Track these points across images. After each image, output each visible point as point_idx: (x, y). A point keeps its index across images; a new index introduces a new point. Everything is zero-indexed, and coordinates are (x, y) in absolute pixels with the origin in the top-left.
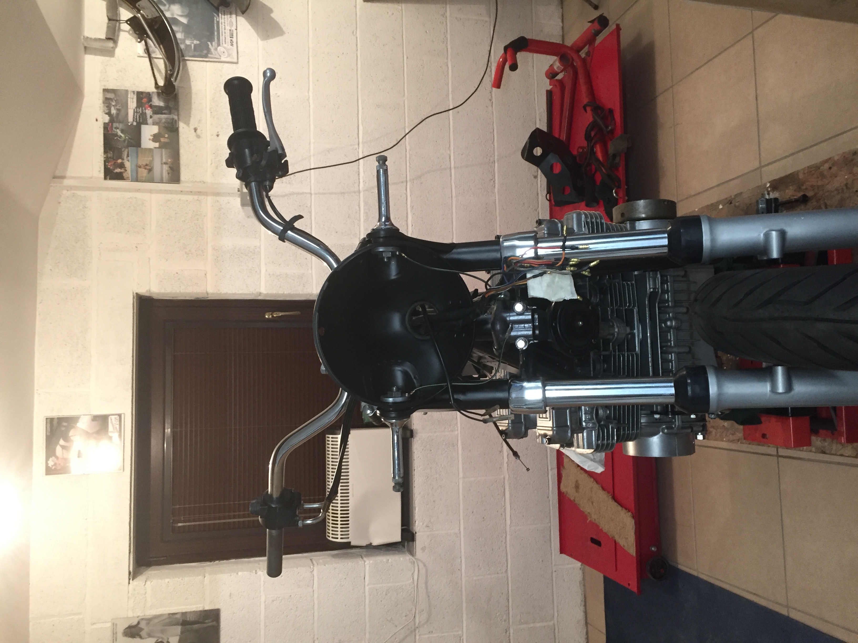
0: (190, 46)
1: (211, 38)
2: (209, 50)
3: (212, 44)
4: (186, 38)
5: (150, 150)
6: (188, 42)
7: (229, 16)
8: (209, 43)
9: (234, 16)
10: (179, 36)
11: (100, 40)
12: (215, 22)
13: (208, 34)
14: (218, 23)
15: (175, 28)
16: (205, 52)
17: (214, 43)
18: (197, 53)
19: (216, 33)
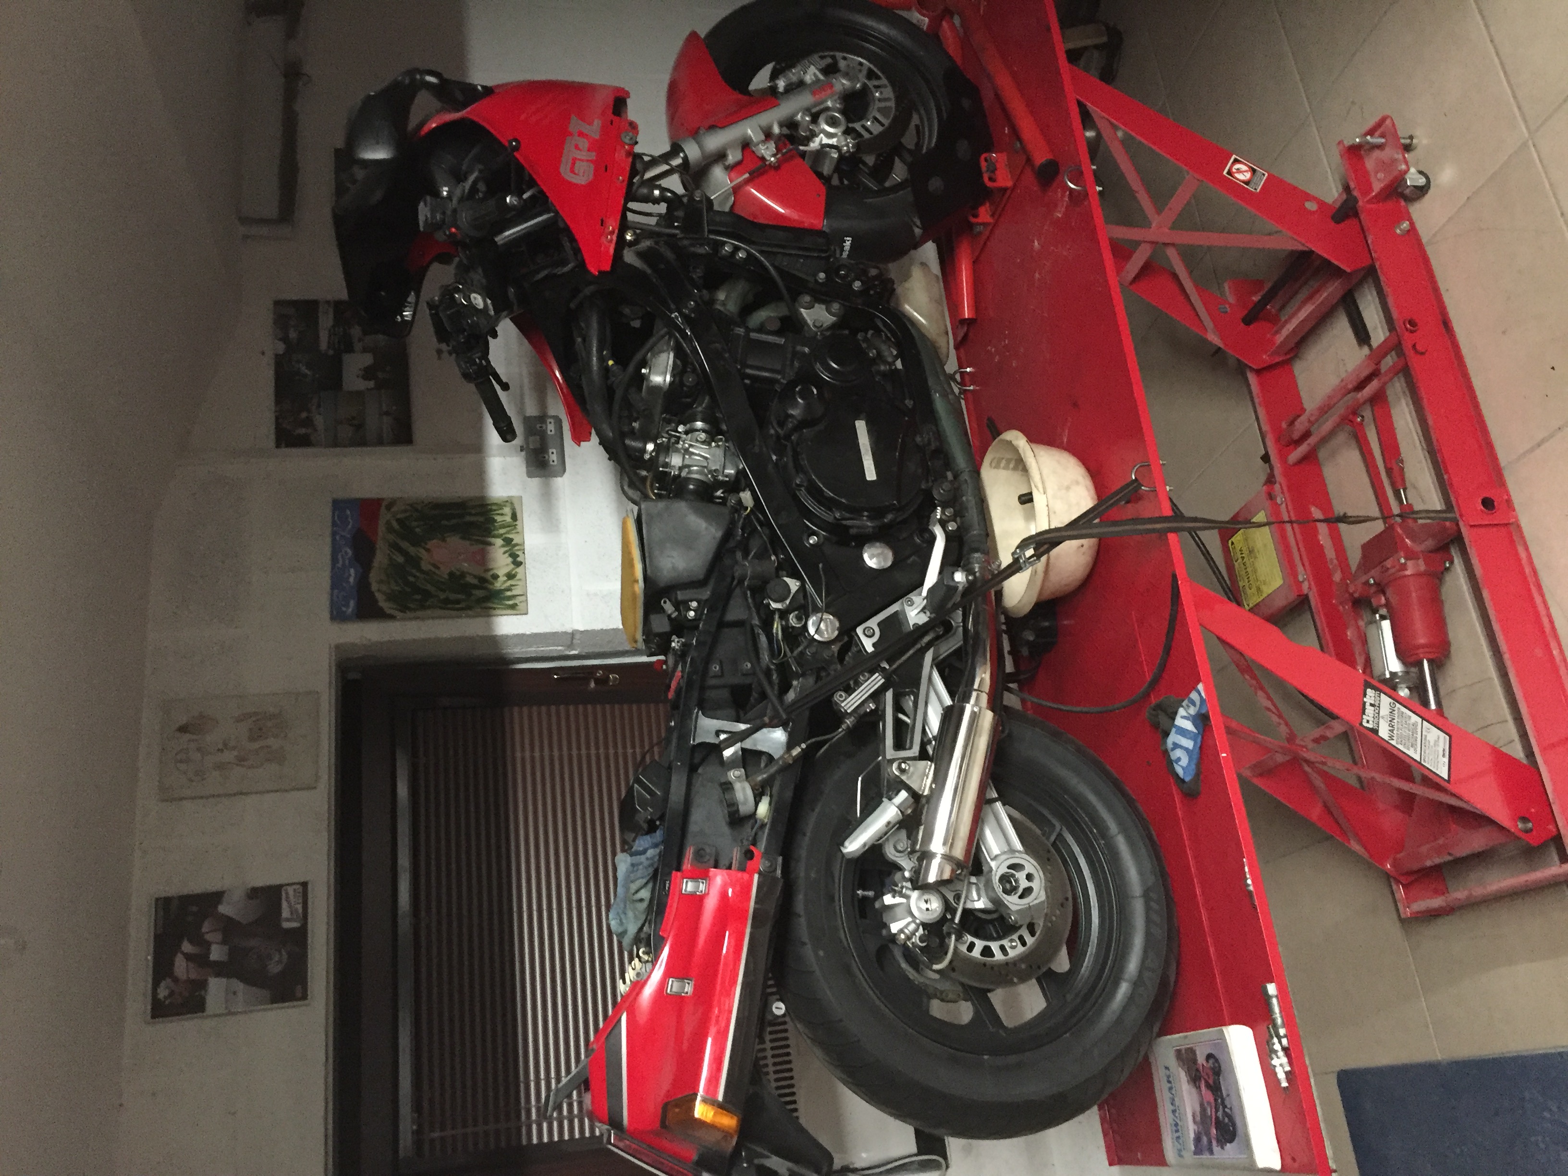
5: (359, 394)
11: (269, 222)
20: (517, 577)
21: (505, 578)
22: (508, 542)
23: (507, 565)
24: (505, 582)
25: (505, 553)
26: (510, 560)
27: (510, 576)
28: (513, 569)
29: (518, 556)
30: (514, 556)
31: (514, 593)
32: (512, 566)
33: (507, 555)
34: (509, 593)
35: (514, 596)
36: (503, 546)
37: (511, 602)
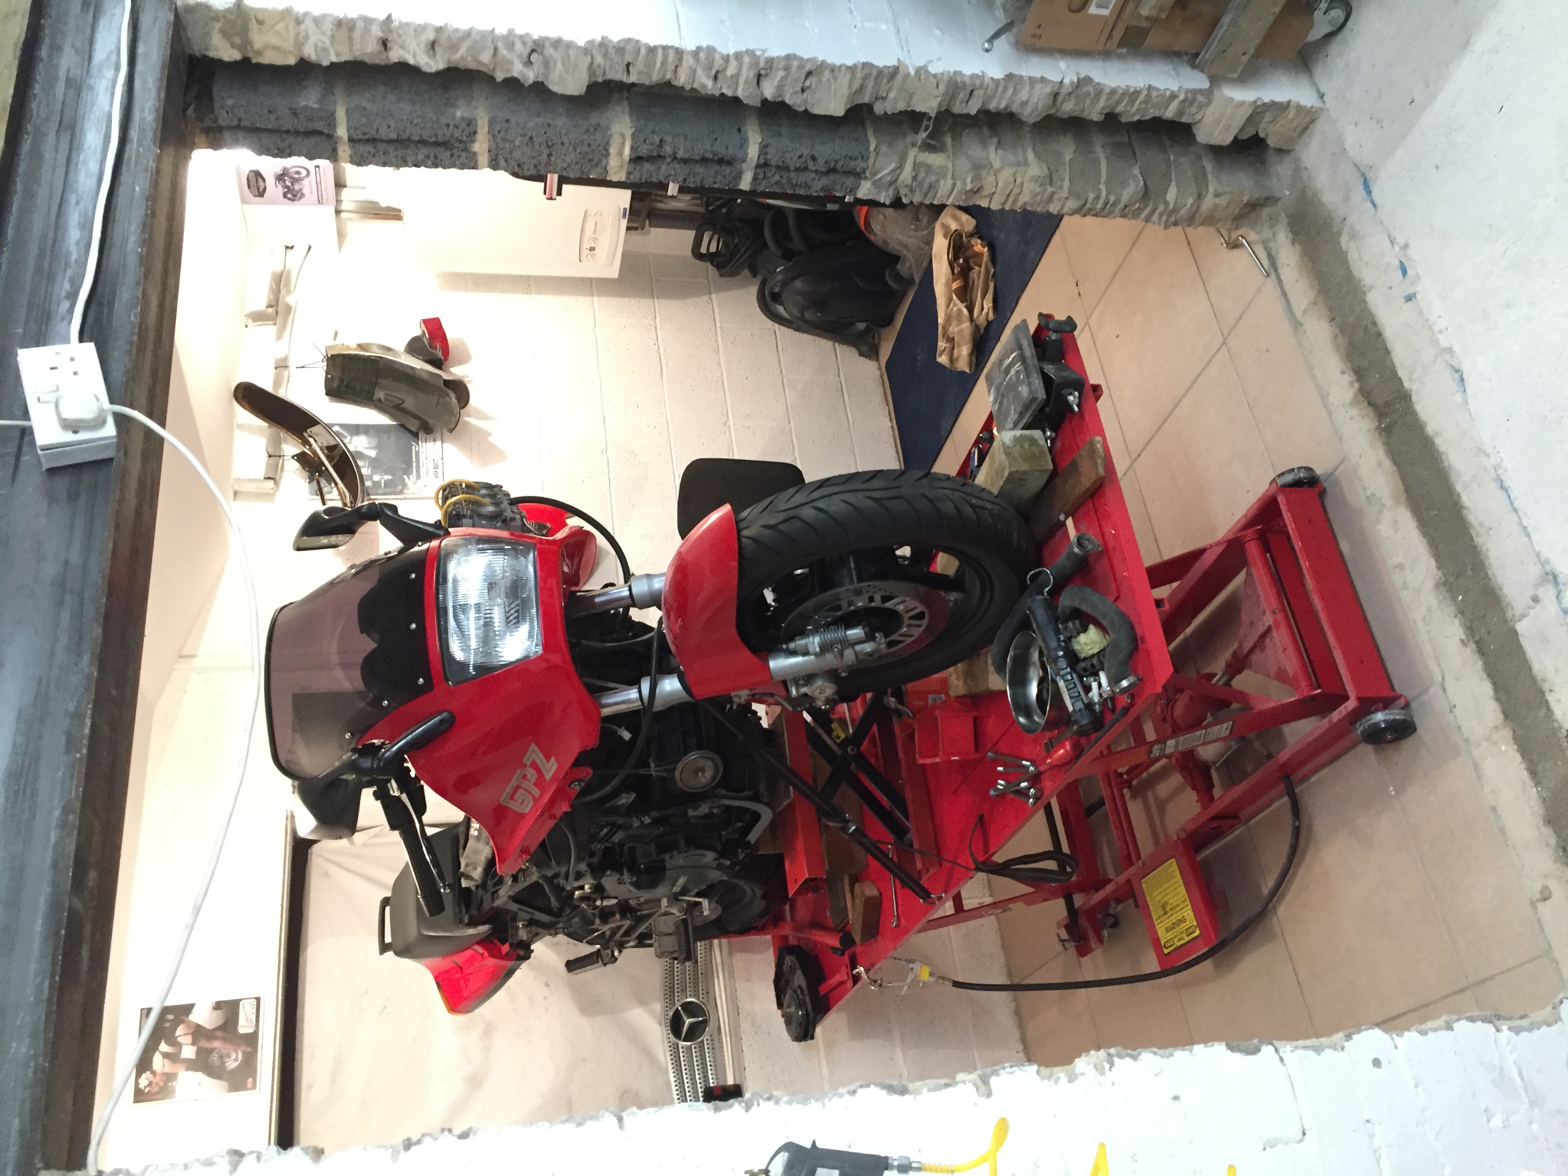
0: (379, 483)
1: (407, 471)
2: (404, 485)
3: (409, 478)
4: (373, 473)
6: (376, 478)
7: (432, 443)
8: (405, 477)
9: (439, 443)
10: (365, 471)
11: (256, 480)
12: (414, 452)
13: (404, 466)
14: (417, 453)
15: (360, 463)
16: (400, 488)
17: (411, 476)
18: (389, 490)
19: (414, 464)
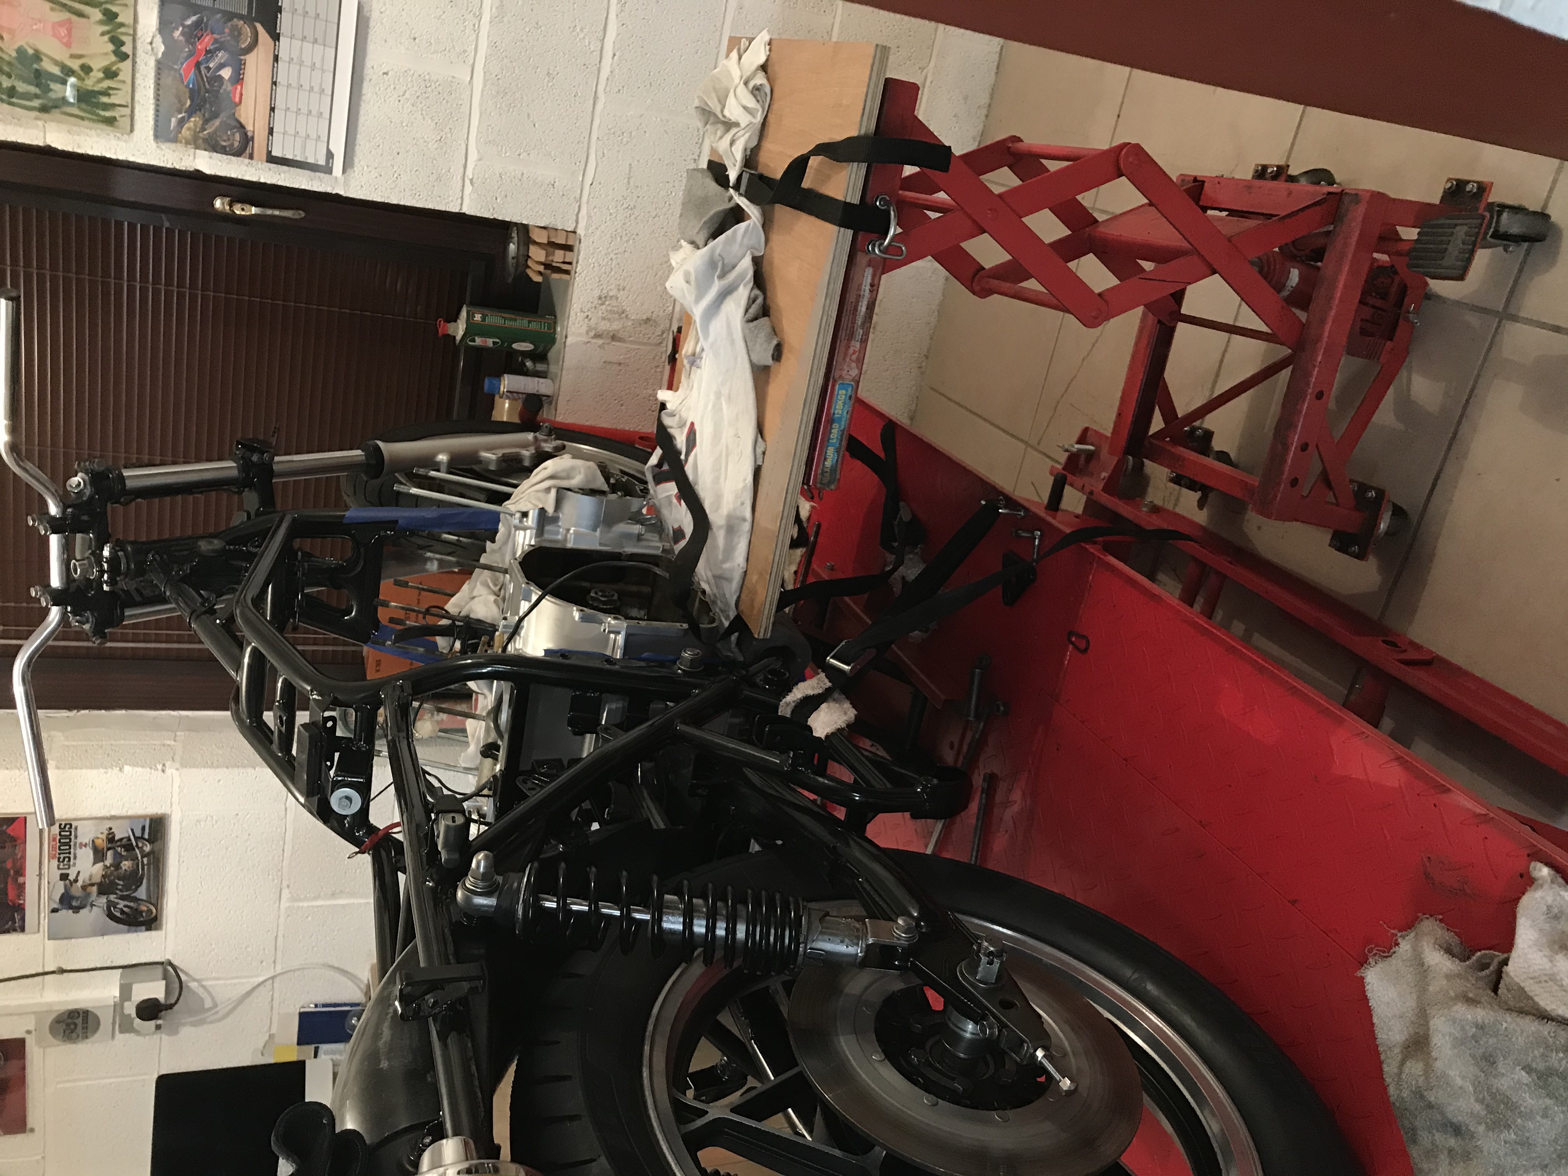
20: (119, 78)
21: (101, 75)
22: (110, 17)
23: (106, 54)
24: (100, 81)
25: (103, 34)
26: (111, 47)
27: (110, 74)
28: (114, 64)
29: (123, 44)
30: (117, 43)
31: (113, 100)
32: (113, 58)
33: (106, 38)
34: (105, 99)
35: (114, 106)
36: (101, 22)
37: (108, 114)
